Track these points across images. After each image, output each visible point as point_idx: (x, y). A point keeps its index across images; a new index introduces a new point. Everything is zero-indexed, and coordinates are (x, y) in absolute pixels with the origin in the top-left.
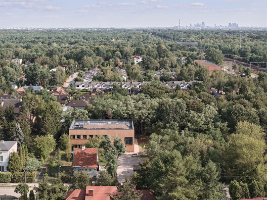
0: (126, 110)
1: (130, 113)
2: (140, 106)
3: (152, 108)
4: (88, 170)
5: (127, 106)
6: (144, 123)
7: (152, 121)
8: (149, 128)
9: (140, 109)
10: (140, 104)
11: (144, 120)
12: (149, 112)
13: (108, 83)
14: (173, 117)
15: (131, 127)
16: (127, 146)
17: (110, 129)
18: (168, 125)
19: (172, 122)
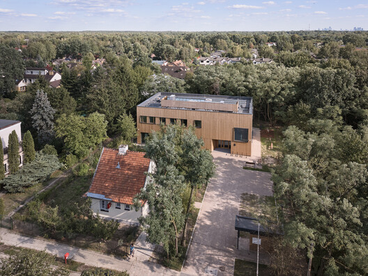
0: (244, 81)
1: (251, 86)
2: (269, 76)
3: (289, 80)
4: (123, 207)
5: (246, 76)
6: (273, 104)
7: (287, 101)
8: (282, 113)
9: (268, 80)
10: (268, 73)
11: (273, 98)
12: (283, 85)
13: (235, 59)
14: (330, 97)
15: (247, 109)
16: (238, 144)
17: (208, 111)
18: (320, 110)
19: (328, 106)
